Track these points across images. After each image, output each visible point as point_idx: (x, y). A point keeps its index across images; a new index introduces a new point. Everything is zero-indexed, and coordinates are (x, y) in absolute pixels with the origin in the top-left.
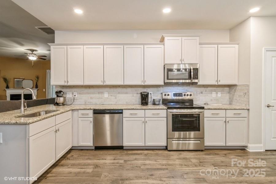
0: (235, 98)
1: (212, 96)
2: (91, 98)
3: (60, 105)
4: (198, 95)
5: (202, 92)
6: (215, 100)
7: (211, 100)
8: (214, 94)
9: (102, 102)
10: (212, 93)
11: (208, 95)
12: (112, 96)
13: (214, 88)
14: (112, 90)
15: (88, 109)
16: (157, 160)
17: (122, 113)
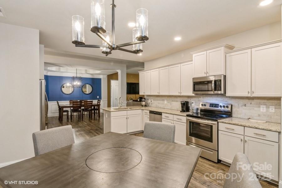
1: (260, 111)
2: (159, 103)
4: (240, 107)
5: (245, 104)
6: (264, 115)
7: (259, 115)
8: (263, 108)
9: (163, 107)
10: (259, 107)
11: (253, 109)
12: (168, 103)
13: (264, 101)
15: (147, 110)
17: (161, 115)
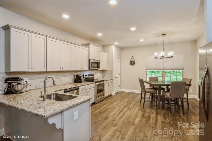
0: (105, 75)
2: (42, 82)
3: (19, 93)
9: (50, 85)
14: (57, 74)
15: (62, 90)
16: (100, 108)
17: (79, 89)
